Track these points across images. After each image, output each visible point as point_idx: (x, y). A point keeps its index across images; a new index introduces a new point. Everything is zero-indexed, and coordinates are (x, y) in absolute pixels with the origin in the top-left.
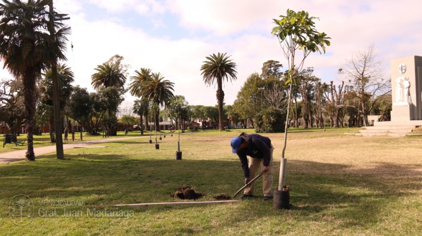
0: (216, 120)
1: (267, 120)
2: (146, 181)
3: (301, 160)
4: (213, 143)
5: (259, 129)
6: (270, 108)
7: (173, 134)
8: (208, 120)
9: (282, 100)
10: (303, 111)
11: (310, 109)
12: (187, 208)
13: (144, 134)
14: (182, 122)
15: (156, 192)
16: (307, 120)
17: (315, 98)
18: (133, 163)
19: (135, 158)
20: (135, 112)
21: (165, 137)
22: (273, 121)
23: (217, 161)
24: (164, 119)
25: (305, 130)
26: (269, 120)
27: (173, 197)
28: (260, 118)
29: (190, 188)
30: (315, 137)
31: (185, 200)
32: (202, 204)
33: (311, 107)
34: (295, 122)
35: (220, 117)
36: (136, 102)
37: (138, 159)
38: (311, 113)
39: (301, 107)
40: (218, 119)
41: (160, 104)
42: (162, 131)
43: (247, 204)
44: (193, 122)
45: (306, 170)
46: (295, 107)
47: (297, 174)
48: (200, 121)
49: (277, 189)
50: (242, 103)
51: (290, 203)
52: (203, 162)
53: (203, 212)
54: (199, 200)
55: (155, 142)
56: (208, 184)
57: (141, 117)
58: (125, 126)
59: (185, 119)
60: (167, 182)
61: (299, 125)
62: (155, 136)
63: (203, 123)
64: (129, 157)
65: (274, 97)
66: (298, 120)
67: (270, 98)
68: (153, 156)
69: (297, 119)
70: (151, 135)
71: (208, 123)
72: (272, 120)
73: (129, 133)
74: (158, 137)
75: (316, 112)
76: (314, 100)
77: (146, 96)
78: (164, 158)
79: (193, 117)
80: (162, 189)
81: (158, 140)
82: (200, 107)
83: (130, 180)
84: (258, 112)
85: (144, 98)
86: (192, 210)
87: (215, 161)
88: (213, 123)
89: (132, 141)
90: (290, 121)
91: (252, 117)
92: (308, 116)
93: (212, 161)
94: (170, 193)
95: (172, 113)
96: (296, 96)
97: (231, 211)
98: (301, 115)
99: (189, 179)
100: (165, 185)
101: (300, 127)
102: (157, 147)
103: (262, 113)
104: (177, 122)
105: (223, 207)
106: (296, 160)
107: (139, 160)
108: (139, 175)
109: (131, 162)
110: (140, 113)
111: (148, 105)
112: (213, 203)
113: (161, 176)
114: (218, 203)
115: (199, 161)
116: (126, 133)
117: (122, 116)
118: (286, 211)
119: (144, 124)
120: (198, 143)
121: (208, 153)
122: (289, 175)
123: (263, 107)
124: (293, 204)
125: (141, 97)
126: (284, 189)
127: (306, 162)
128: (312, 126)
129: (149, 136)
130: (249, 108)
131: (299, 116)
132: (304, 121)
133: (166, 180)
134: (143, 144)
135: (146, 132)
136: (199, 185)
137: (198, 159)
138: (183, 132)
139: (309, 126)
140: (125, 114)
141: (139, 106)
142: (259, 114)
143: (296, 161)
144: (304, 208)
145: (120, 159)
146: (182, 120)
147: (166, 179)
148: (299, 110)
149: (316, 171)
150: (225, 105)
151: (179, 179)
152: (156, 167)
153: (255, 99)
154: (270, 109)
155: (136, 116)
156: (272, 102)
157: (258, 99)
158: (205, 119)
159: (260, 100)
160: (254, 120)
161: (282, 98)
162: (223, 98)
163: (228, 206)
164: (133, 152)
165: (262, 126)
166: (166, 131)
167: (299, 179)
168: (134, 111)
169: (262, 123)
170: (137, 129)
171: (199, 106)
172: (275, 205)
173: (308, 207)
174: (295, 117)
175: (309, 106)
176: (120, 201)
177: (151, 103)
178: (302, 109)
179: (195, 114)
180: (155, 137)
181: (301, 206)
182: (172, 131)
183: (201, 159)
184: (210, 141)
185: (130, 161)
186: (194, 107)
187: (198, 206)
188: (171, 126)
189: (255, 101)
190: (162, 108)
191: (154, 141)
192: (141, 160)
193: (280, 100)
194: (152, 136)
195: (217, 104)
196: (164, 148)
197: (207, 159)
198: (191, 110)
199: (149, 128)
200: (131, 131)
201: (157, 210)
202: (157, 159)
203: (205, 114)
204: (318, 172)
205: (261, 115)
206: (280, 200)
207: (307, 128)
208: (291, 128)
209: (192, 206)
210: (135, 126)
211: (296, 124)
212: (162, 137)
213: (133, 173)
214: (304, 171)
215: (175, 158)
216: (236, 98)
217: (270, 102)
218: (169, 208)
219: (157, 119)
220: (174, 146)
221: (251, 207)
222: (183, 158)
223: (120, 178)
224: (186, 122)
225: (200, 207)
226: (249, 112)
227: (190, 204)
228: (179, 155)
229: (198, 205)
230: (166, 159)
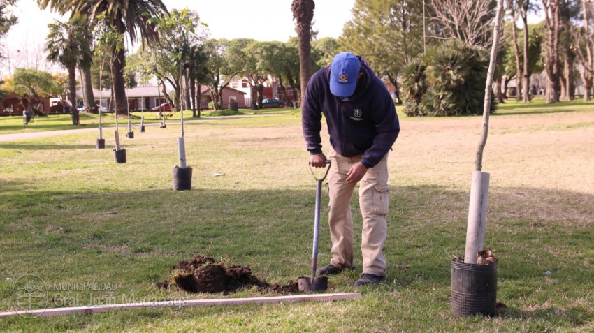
0: (291, 82)
1: (440, 79)
2: (88, 247)
3: (534, 186)
4: (281, 144)
5: (414, 104)
6: (449, 42)
7: (167, 123)
8: (269, 81)
9: (484, 19)
10: (546, 51)
11: (567, 47)
12: (203, 314)
13: (81, 122)
14: (193, 88)
15: (116, 275)
16: (556, 78)
17: (583, 12)
18: (48, 201)
19: (53, 187)
20: (52, 57)
21: (143, 129)
22: (458, 81)
23: (292, 192)
24: (138, 79)
25: (550, 108)
26: (444, 78)
27: (166, 286)
28: (420, 74)
29: (213, 261)
30: (580, 125)
31: (200, 295)
32: (246, 304)
33: (570, 39)
34: (520, 86)
35: (301, 73)
36: (55, 28)
37: (63, 189)
38: (572, 56)
39: (539, 41)
40: (298, 79)
41: (127, 35)
42: (134, 114)
43: (376, 301)
44: (225, 87)
45: (549, 213)
46: (522, 40)
47: (520, 225)
48: (244, 86)
49: (461, 259)
50: (368, 32)
51: (498, 301)
52: (252, 196)
53: (250, 326)
54: (238, 294)
55: (114, 143)
56: (266, 253)
57: (72, 75)
58: (25, 101)
59: (203, 80)
60: (148, 250)
61: (535, 93)
62: (114, 128)
63: (254, 90)
64: (38, 185)
65: (459, 9)
66: (531, 78)
67: (447, 16)
68: (109, 183)
69: (528, 76)
70: (103, 125)
71: (268, 92)
72: (454, 77)
73: (37, 121)
74: (124, 131)
75: (585, 56)
76: (582, 18)
77: (85, 11)
78: (141, 187)
79: (226, 74)
80: (133, 268)
81: (124, 139)
82: (244, 43)
83: (39, 246)
84: (414, 56)
85: (77, 15)
86: (220, 320)
87: (288, 191)
88: (282, 89)
89: (46, 142)
90: (507, 82)
91: (397, 71)
92: (560, 66)
93: (279, 192)
94: (156, 277)
95: (165, 62)
96: (526, 8)
97: (331, 320)
98: (539, 63)
99: (211, 240)
100: (144, 256)
101: (536, 99)
102: (121, 157)
103: (423, 58)
104: (178, 89)
105: (308, 310)
106: (520, 188)
107: (67, 193)
108: (67, 232)
109: (44, 198)
110: (68, 61)
111: (90, 38)
112: (279, 302)
113: (132, 234)
114: (294, 302)
115: (242, 192)
116: (28, 119)
117: (13, 71)
118: (488, 320)
119: (81, 93)
120: (238, 146)
121: (266, 170)
122: (498, 227)
123: (428, 41)
124: (508, 303)
125: (69, 13)
126: (480, 260)
127: (548, 192)
128: (572, 94)
129: (97, 130)
130: (388, 46)
131: (533, 68)
132: (548, 83)
133: (147, 245)
134: (78, 151)
135: (87, 117)
136: (240, 256)
137: (239, 189)
138: (196, 117)
139: (564, 96)
140: (21, 66)
141: (64, 40)
142: (415, 61)
143: (520, 190)
144: (540, 314)
145: (8, 190)
146: (193, 83)
147: (144, 242)
148: (534, 51)
149: (576, 217)
150: (319, 37)
151: (184, 242)
152: (116, 210)
153: (404, 17)
154: (448, 47)
155: (58, 71)
156: (453, 26)
157: (413, 19)
158: (259, 78)
159: (418, 21)
160: (400, 80)
161: (485, 13)
162: (311, 16)
163: (322, 308)
164: (47, 173)
165: (426, 97)
166: (148, 115)
167: (528, 237)
168: (48, 53)
169: (424, 89)
170: (60, 109)
171: (241, 41)
172: (454, 306)
173: (550, 310)
174: (522, 69)
175: (565, 37)
176: (8, 302)
177: (99, 32)
178: (544, 46)
179: (230, 66)
180: (113, 130)
181: (531, 308)
182: (165, 113)
183: (247, 188)
184: (275, 139)
185: (40, 195)
186: (228, 44)
187: (237, 310)
188: (160, 100)
189: (405, 25)
190: (133, 46)
191: (110, 140)
192: (71, 193)
193: (478, 20)
194: (104, 129)
195: (295, 35)
196: (141, 160)
197: (265, 188)
198: (220, 52)
199: (94, 107)
200: (41, 115)
201: (118, 321)
202: (121, 189)
203: (258, 65)
204: (583, 218)
205: (422, 63)
206: (469, 290)
207: (556, 100)
208: (510, 102)
209: (220, 309)
210: (53, 101)
211: (524, 91)
212: (137, 130)
213: (50, 227)
214: (543, 216)
215: (171, 183)
216: (350, 17)
217: (448, 26)
218: (153, 315)
219: (119, 78)
220: (169, 156)
221: (388, 310)
222: (195, 183)
223: (10, 242)
224: (204, 88)
225: (243, 311)
226: (386, 56)
227: (213, 305)
228: (184, 177)
229: (236, 308)
230: (146, 188)
